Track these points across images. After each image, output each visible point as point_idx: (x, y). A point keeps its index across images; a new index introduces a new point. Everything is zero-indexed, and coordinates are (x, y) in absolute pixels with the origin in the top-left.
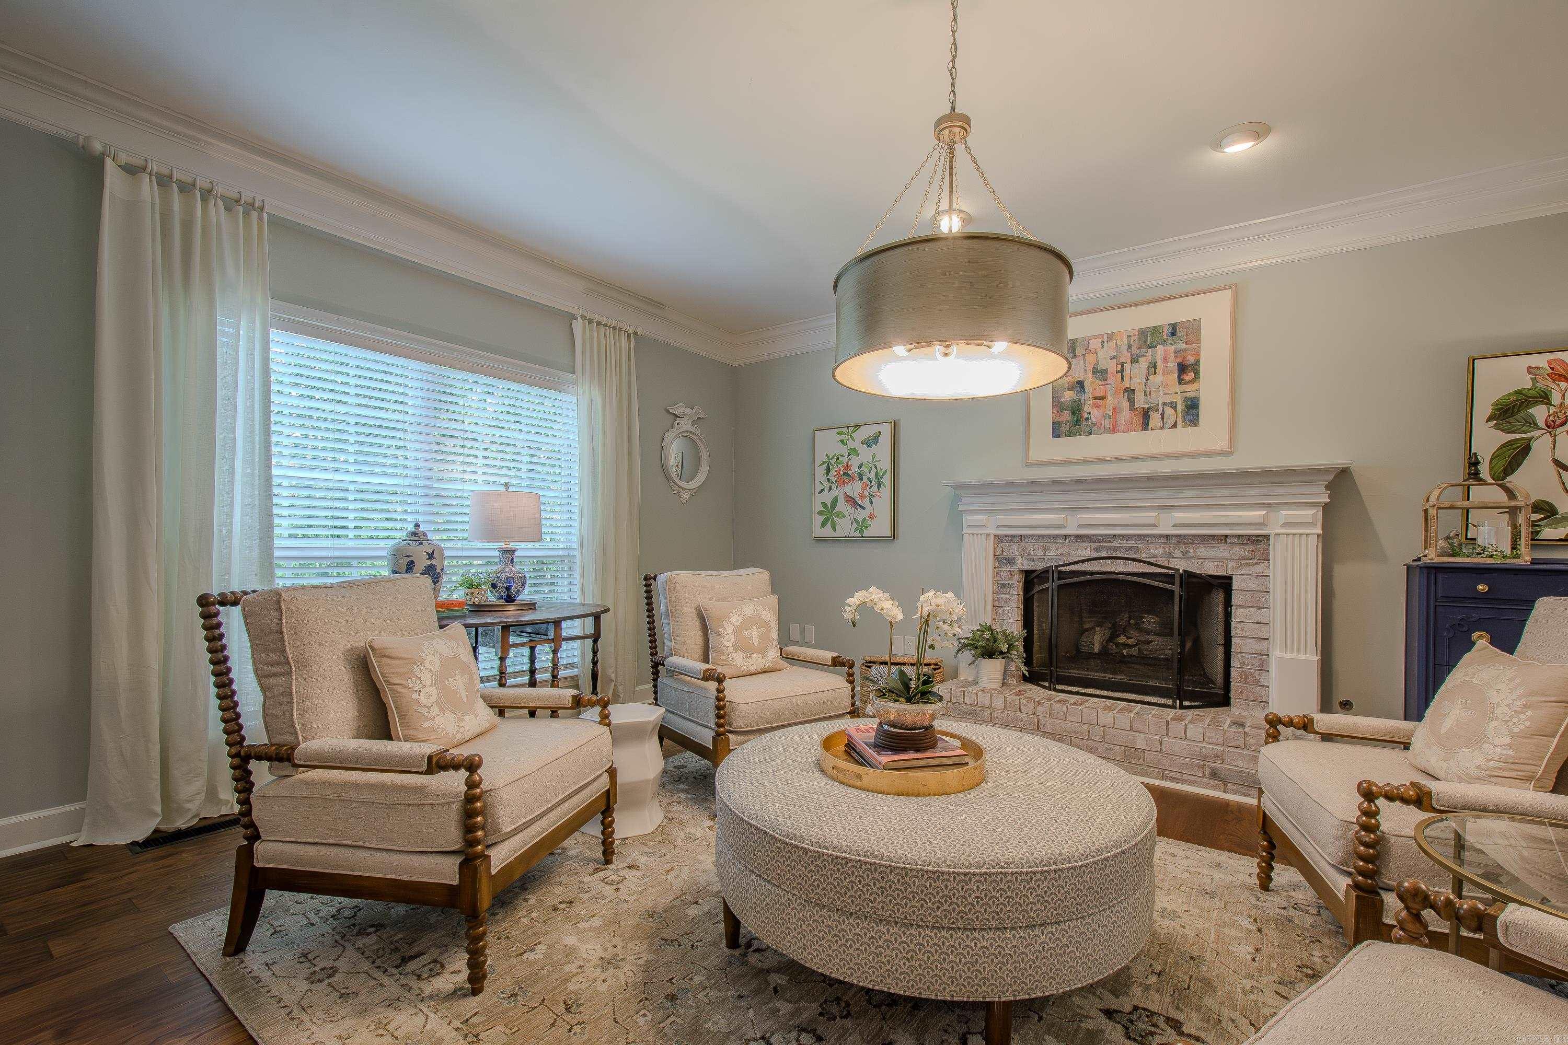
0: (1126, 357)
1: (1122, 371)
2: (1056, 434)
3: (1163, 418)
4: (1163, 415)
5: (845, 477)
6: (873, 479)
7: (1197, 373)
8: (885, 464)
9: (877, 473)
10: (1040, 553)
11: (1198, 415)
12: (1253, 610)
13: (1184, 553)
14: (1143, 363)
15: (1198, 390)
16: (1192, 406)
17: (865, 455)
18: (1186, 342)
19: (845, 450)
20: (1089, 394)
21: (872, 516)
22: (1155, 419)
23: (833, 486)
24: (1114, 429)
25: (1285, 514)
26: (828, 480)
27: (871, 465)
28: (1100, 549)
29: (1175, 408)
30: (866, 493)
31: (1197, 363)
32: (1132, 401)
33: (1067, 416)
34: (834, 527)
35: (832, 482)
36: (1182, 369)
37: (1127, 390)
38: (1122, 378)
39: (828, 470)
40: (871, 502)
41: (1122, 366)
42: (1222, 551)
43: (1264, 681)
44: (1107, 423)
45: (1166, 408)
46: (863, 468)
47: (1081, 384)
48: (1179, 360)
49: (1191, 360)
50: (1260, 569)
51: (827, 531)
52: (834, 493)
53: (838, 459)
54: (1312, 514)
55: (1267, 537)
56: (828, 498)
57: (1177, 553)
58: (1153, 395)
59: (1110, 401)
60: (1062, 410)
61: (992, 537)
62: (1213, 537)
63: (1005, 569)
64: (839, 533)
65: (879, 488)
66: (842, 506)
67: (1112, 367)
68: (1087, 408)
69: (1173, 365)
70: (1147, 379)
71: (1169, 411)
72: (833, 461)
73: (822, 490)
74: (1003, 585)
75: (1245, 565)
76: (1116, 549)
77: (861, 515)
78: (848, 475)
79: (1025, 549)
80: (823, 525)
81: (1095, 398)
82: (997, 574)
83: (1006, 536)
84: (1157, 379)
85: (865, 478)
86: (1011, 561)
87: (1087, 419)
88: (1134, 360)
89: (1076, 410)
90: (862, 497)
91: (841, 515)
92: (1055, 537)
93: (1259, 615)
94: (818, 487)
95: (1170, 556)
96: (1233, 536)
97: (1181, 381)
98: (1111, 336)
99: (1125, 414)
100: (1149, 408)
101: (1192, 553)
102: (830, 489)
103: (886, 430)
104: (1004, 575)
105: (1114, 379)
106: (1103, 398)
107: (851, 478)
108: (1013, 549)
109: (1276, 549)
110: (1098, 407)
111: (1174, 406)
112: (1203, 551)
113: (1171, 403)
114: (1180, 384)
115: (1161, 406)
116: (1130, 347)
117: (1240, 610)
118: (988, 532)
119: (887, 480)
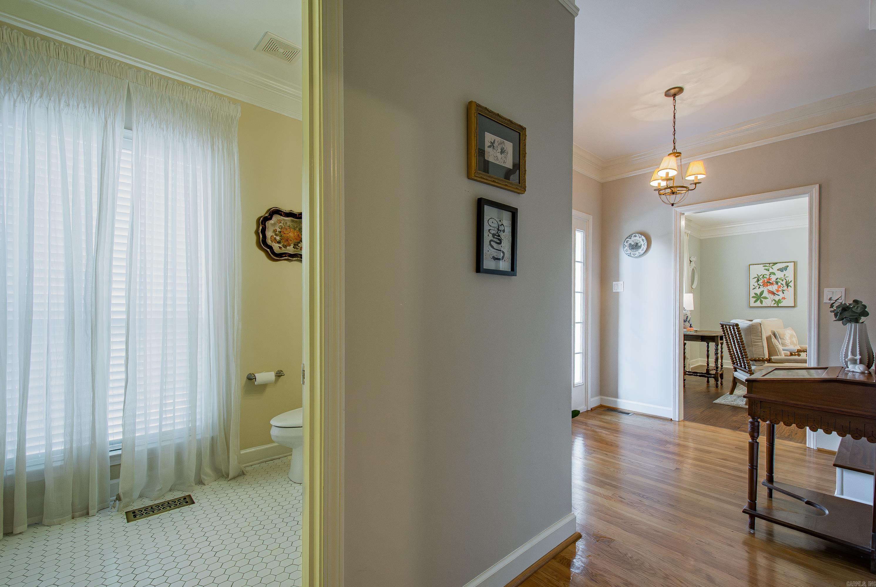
5: (768, 283)
6: (784, 284)
8: (791, 278)
9: (786, 282)
17: (779, 275)
19: (768, 273)
21: (783, 298)
23: (761, 287)
26: (758, 284)
27: (782, 279)
30: (780, 289)
34: (761, 302)
35: (760, 285)
39: (758, 280)
40: (783, 293)
46: (778, 280)
51: (758, 304)
52: (762, 289)
53: (763, 276)
56: (758, 291)
64: (764, 305)
65: (787, 287)
66: (765, 294)
72: (761, 277)
73: (754, 288)
77: (777, 298)
78: (769, 282)
80: (755, 302)
85: (779, 284)
90: (778, 291)
91: (765, 298)
94: (752, 287)
102: (759, 288)
103: (791, 265)
107: (772, 284)
119: (792, 284)
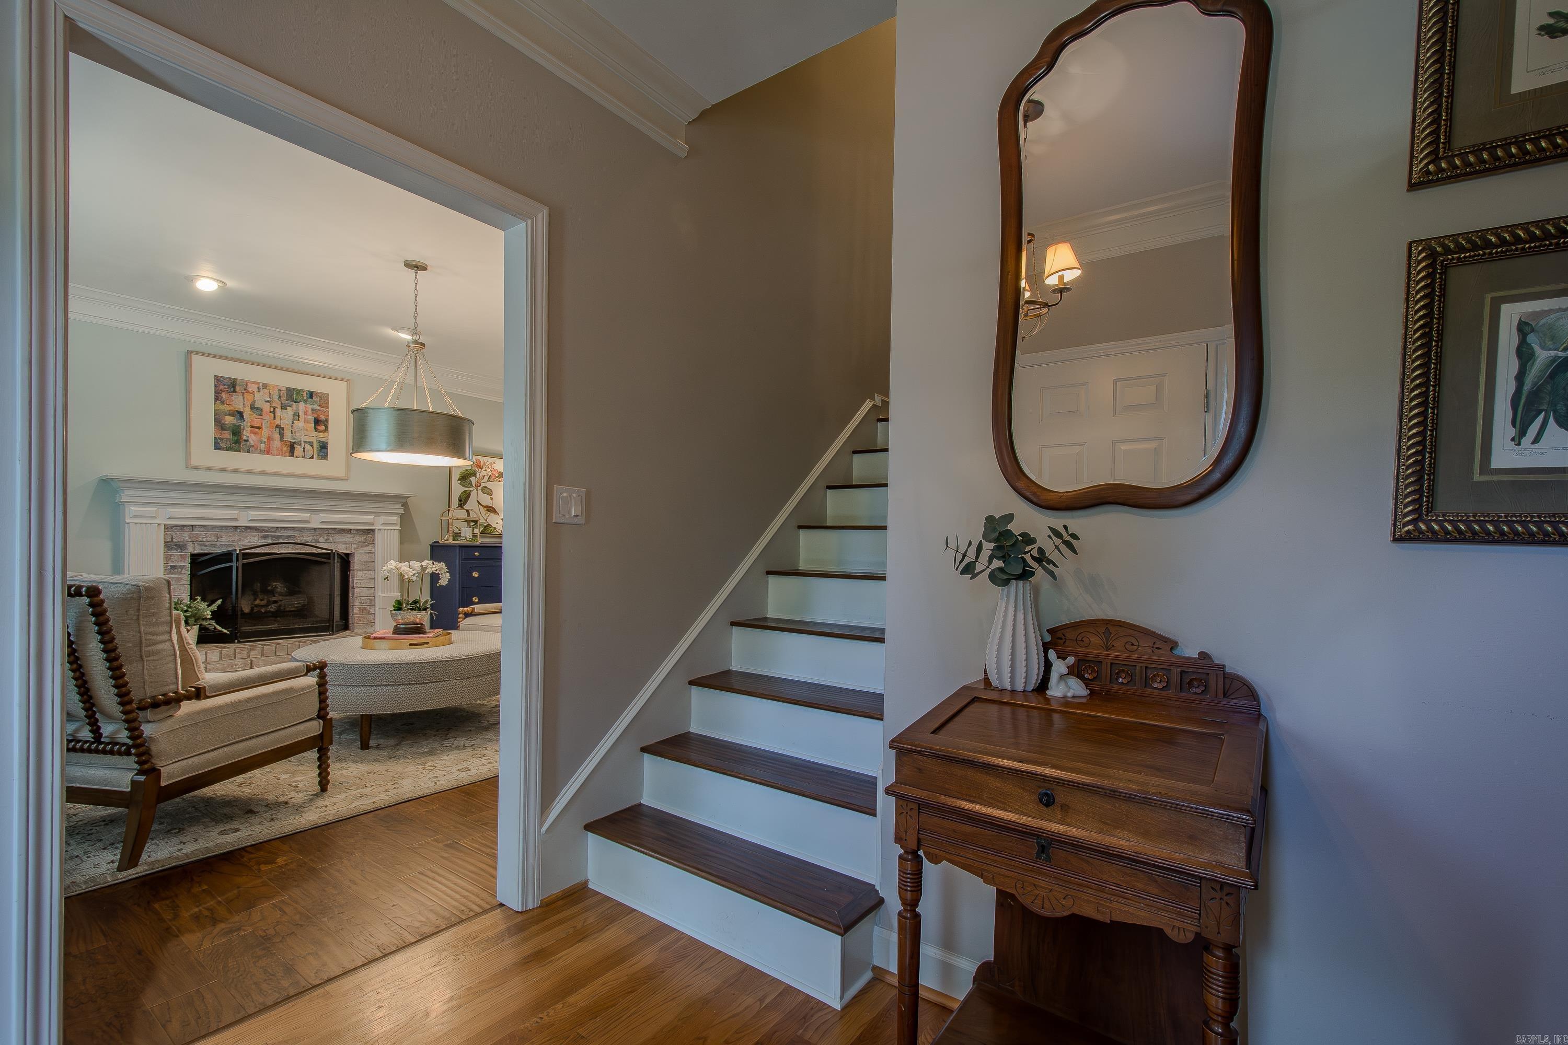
0: (277, 403)
1: (274, 412)
2: (217, 447)
3: (304, 451)
4: (304, 448)
7: (327, 427)
10: (212, 540)
11: (327, 453)
12: (366, 572)
13: (327, 540)
14: (290, 412)
15: (327, 437)
16: (323, 447)
18: (320, 406)
20: (247, 423)
22: (298, 450)
24: (268, 452)
25: (383, 519)
28: (265, 537)
29: (312, 446)
31: (327, 420)
32: (282, 435)
33: (228, 435)
36: (317, 422)
37: (278, 426)
38: (275, 417)
41: (274, 409)
42: (348, 538)
43: (372, 611)
44: (262, 446)
45: (306, 445)
47: (241, 414)
48: (315, 416)
49: (322, 417)
50: (369, 548)
54: (395, 519)
55: (373, 531)
57: (322, 540)
58: (297, 434)
59: (265, 432)
60: (223, 429)
61: (163, 527)
62: (344, 530)
63: (176, 553)
67: (266, 407)
68: (246, 433)
69: (311, 418)
70: (293, 423)
71: (308, 447)
74: (173, 567)
75: (362, 547)
76: (278, 537)
79: (197, 536)
81: (252, 427)
82: (167, 558)
83: (176, 526)
84: (300, 424)
86: (182, 547)
87: (246, 441)
88: (284, 407)
89: (236, 432)
92: (226, 527)
93: (369, 574)
95: (318, 541)
96: (354, 529)
97: (316, 430)
98: (265, 386)
99: (277, 443)
100: (294, 443)
101: (331, 539)
104: (174, 559)
105: (268, 417)
106: (259, 428)
108: (186, 536)
109: (378, 537)
110: (255, 433)
111: (311, 444)
112: (338, 538)
113: (310, 442)
114: (316, 431)
115: (303, 443)
116: (280, 397)
117: (359, 573)
118: (158, 522)
